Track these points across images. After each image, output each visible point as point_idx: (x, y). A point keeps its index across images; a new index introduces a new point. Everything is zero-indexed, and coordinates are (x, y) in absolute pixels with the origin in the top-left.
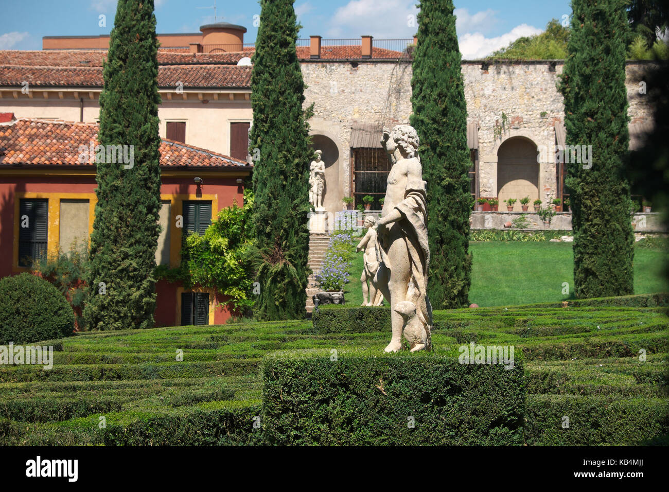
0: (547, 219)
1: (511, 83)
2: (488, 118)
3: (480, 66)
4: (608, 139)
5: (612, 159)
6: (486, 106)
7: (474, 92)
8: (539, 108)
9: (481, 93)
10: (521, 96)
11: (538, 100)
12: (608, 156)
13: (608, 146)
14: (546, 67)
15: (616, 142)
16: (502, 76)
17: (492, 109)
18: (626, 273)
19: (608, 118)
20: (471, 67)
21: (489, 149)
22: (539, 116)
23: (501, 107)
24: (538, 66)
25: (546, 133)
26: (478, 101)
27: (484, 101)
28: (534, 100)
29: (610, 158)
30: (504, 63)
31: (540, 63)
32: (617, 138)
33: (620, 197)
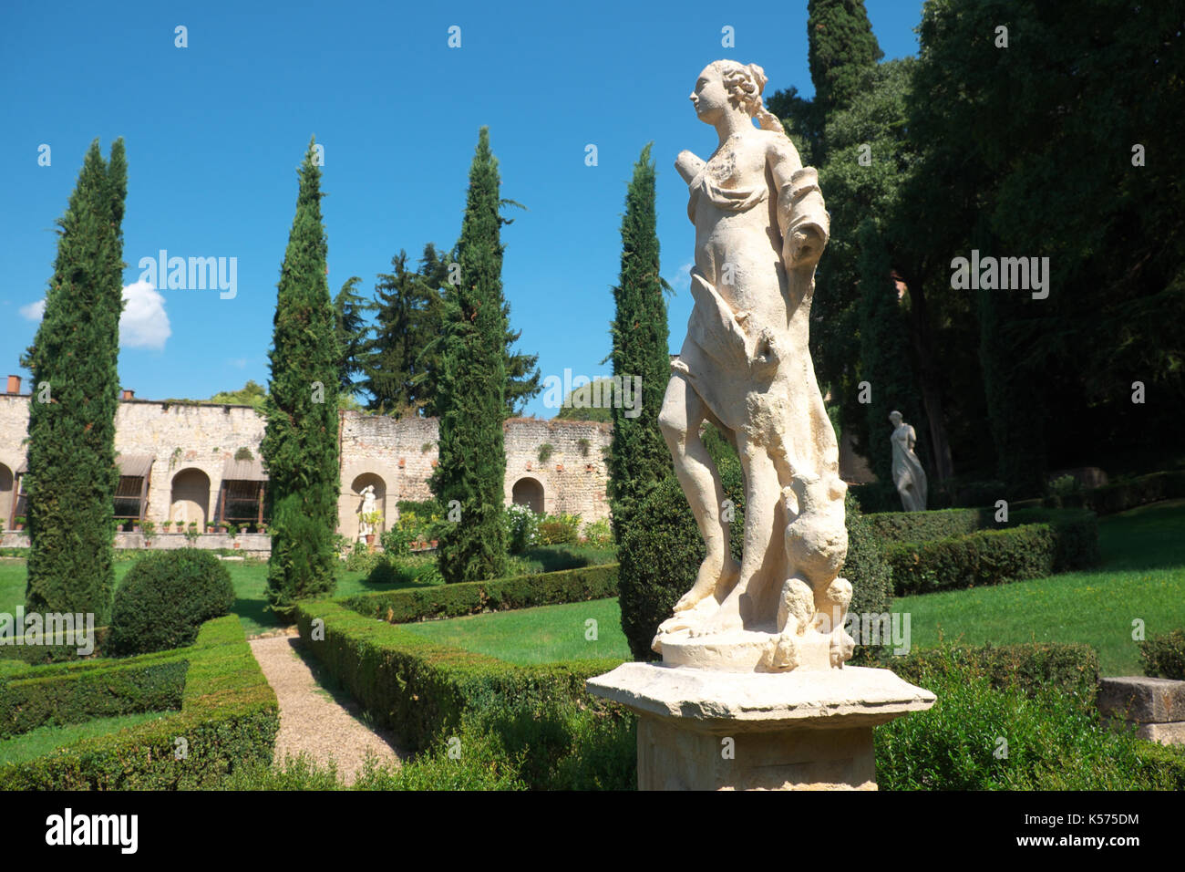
0: (192, 539)
1: (188, 422)
2: (165, 451)
3: (161, 406)
4: (76, 427)
5: (80, 452)
6: (163, 441)
7: (153, 428)
8: (212, 444)
9: (160, 429)
10: (197, 434)
11: (213, 437)
12: (74, 447)
13: (76, 435)
14: (221, 409)
15: (88, 429)
16: (180, 415)
17: (169, 444)
18: (90, 599)
19: (79, 400)
20: (152, 406)
21: (163, 479)
22: (212, 451)
23: (177, 442)
24: (215, 409)
25: (217, 466)
26: (156, 436)
27: (162, 436)
28: (208, 437)
29: (78, 451)
30: (182, 404)
31: (216, 406)
32: (90, 426)
33: (90, 499)
